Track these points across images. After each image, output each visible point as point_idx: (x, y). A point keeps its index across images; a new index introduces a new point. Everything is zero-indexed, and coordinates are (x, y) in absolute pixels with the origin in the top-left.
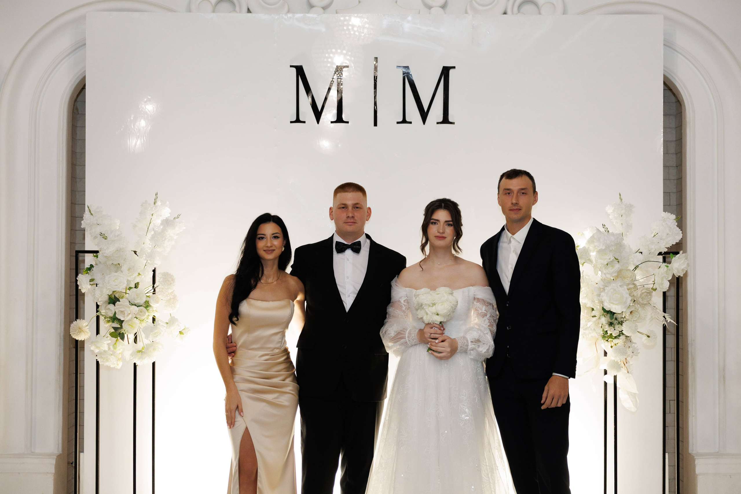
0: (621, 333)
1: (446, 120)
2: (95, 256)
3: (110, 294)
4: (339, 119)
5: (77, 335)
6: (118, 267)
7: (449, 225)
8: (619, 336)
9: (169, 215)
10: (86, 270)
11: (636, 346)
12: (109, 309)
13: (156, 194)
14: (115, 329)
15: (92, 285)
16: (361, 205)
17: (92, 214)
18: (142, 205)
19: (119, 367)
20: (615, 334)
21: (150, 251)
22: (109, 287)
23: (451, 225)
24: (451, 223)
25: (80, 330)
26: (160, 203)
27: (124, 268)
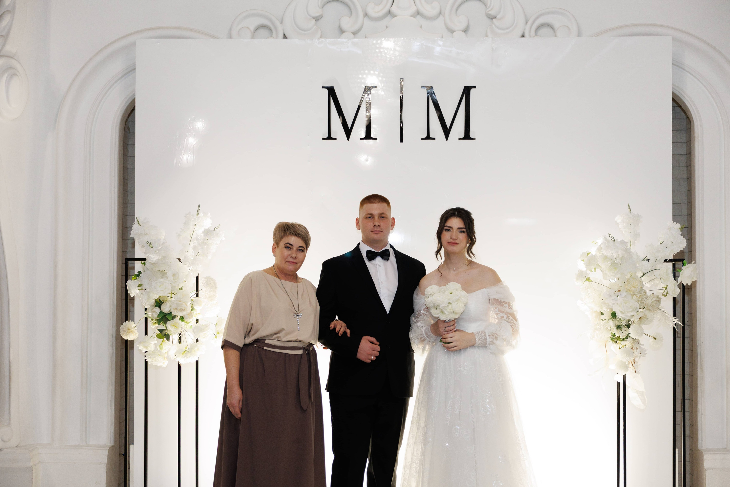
0: (628, 335)
1: (467, 136)
2: (143, 264)
3: (156, 299)
4: (368, 136)
5: (126, 335)
6: (163, 273)
7: (462, 232)
8: (627, 338)
9: (211, 225)
10: (134, 277)
11: (643, 347)
12: (154, 312)
13: (199, 206)
14: (161, 330)
15: (140, 290)
16: (387, 215)
17: (140, 225)
18: (186, 216)
19: (165, 366)
20: (623, 337)
21: (193, 259)
22: (156, 293)
23: (464, 232)
24: (464, 230)
25: (129, 331)
26: (203, 215)
27: (169, 274)
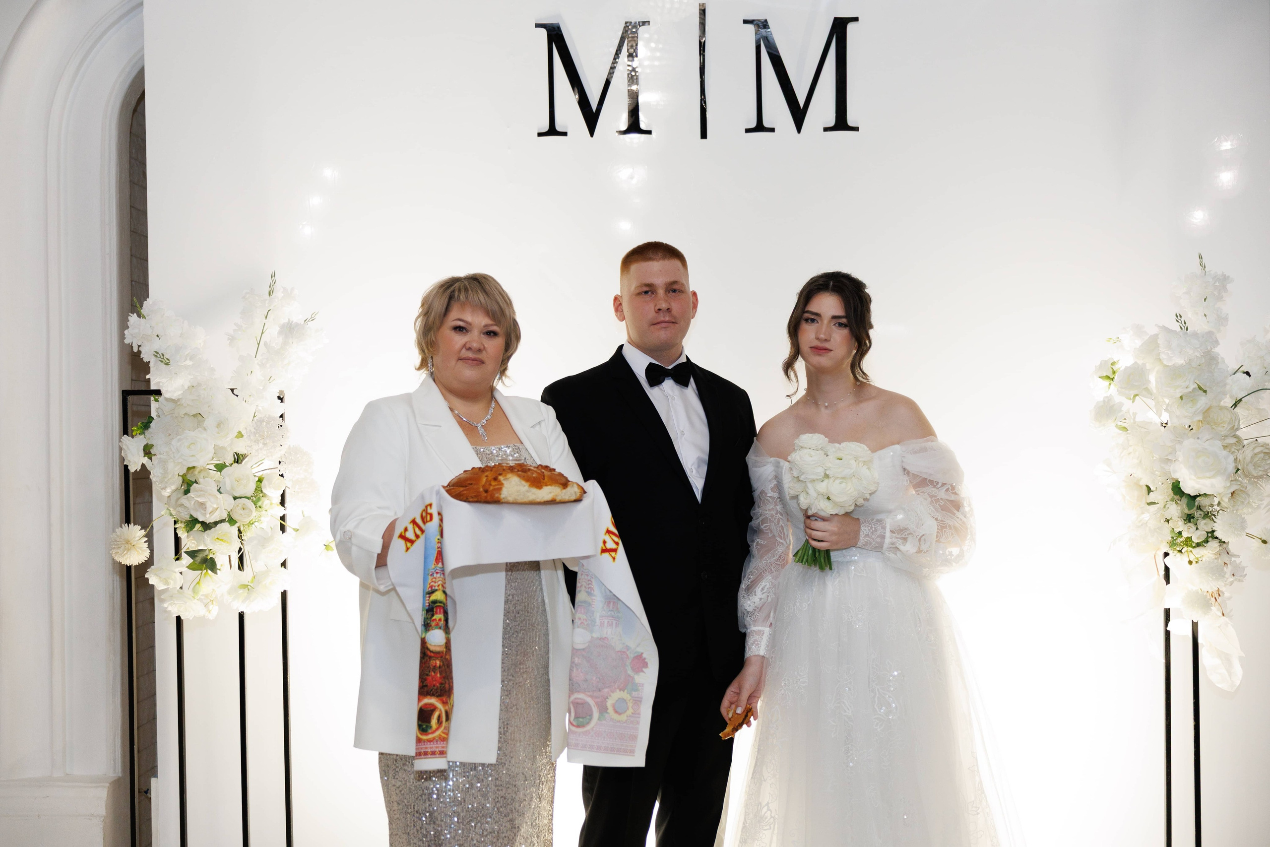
0: (1210, 535)
1: (841, 123)
2: (156, 400)
3: (181, 474)
4: (634, 127)
5: (122, 556)
6: (197, 419)
7: (840, 325)
8: (1207, 541)
10: (138, 428)
11: (1239, 561)
12: (184, 503)
15: (149, 456)
16: (682, 284)
17: (144, 316)
19: (211, 617)
21: (261, 388)
22: (180, 461)
23: (845, 325)
24: (845, 321)
25: (129, 545)
26: (283, 295)
27: (210, 422)
